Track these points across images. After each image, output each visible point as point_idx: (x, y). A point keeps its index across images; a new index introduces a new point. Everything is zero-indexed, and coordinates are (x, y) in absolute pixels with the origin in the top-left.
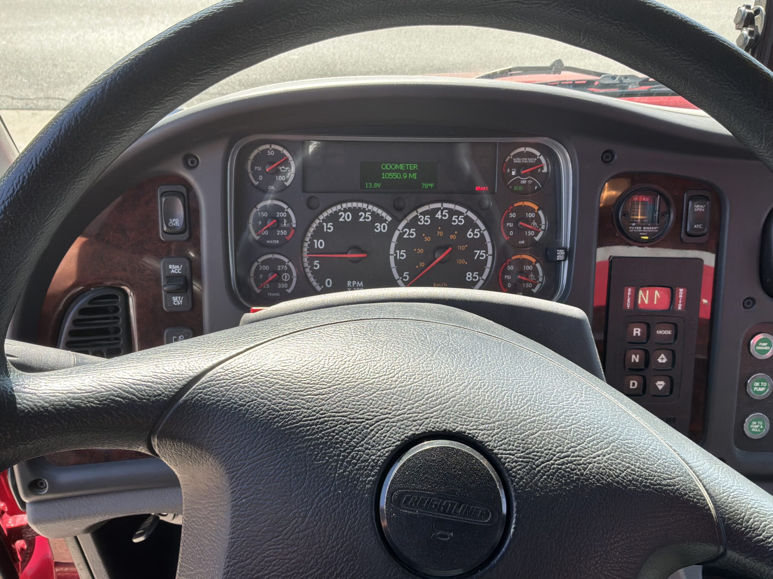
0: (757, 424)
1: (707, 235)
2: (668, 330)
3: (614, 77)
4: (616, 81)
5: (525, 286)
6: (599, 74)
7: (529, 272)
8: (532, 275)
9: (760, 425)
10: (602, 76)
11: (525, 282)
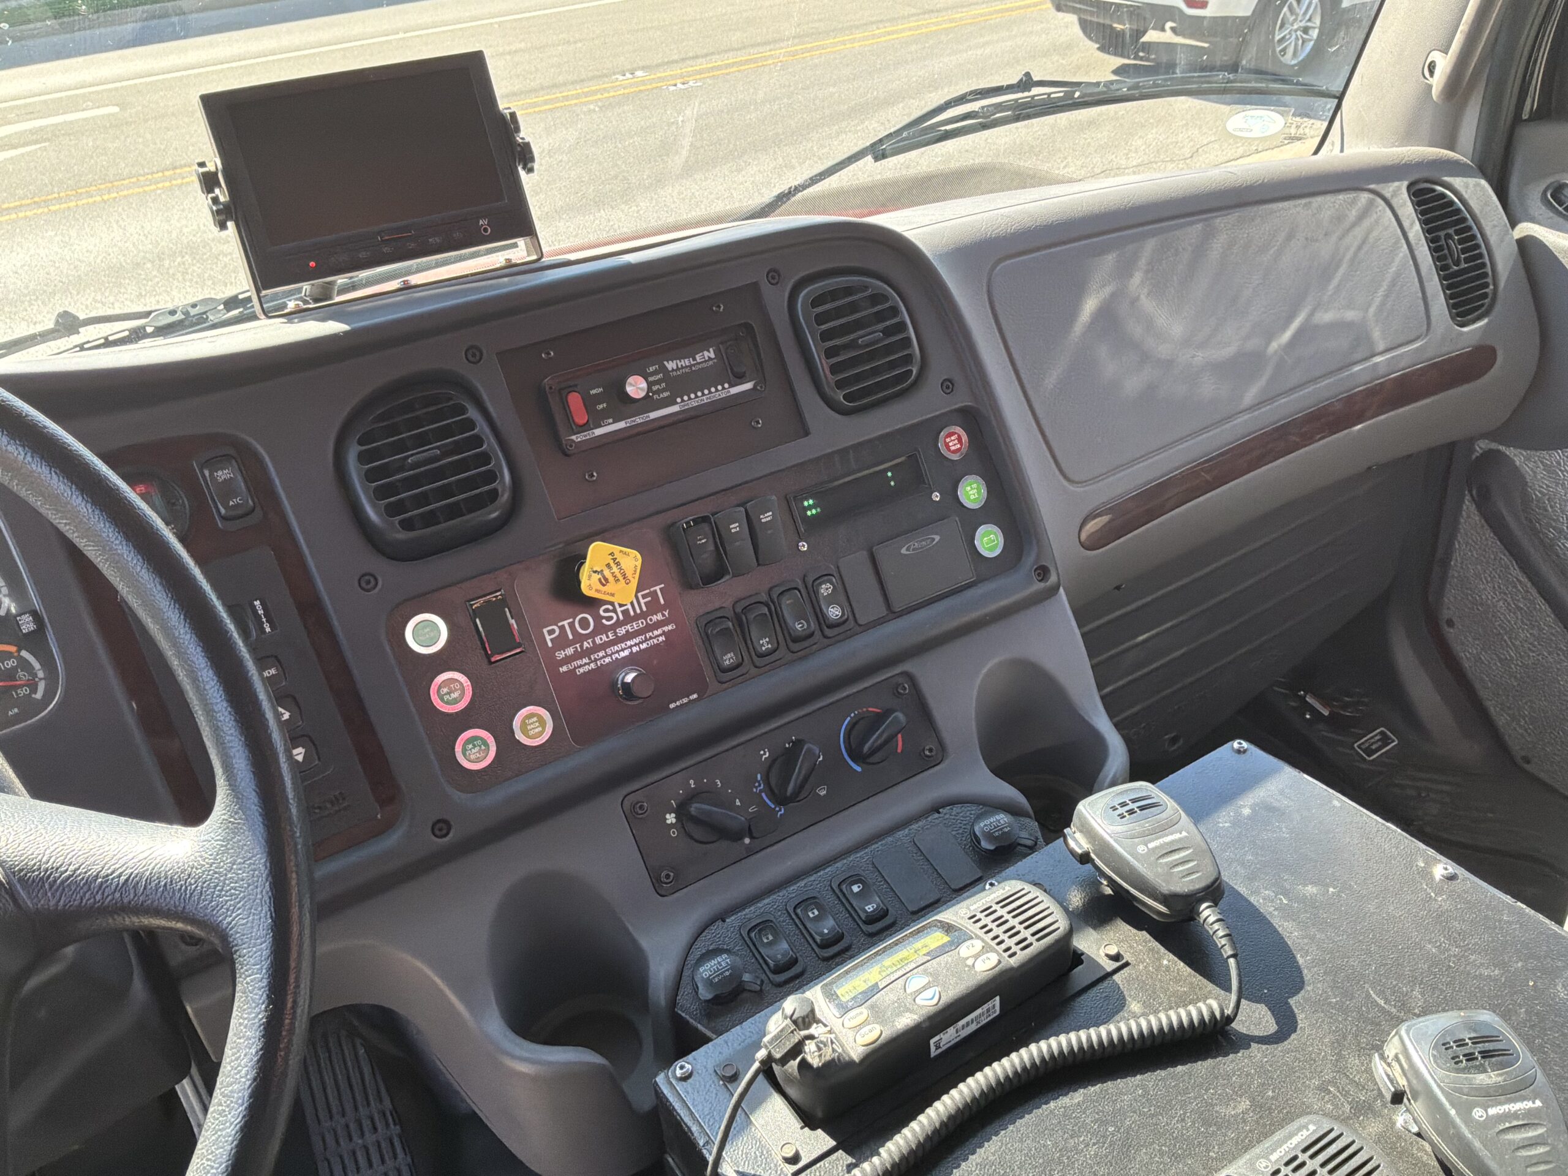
0: (474, 746)
1: (258, 510)
2: (270, 669)
3: (173, 312)
4: (179, 316)
5: (17, 695)
6: (148, 314)
7: (14, 669)
8: (21, 673)
9: (480, 746)
10: (153, 315)
11: (16, 687)
